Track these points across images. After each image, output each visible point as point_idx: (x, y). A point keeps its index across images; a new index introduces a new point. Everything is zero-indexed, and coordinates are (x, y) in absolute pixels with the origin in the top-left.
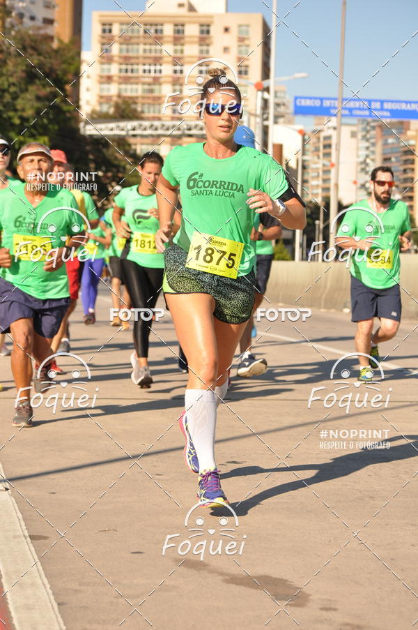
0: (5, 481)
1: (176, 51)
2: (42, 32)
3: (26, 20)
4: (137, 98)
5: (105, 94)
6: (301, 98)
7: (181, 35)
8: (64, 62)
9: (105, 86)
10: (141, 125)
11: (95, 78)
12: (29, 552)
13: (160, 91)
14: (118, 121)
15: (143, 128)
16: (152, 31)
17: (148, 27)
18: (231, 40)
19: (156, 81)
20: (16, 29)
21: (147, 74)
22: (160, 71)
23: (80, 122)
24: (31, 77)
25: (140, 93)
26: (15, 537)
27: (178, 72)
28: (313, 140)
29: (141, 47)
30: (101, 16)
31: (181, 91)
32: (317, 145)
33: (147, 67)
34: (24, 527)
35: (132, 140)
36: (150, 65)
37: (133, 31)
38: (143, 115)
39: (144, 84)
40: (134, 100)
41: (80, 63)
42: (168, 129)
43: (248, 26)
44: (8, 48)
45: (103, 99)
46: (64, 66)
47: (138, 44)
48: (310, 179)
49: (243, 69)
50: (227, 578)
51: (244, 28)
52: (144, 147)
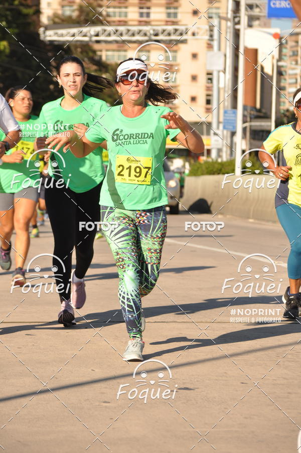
10: (105, 31)
14: (81, 26)
15: (107, 33)
23: (41, 27)
28: (291, 43)
32: (295, 49)
35: (96, 47)
40: (99, 3)
42: (133, 35)
48: (287, 86)
52: (110, 53)
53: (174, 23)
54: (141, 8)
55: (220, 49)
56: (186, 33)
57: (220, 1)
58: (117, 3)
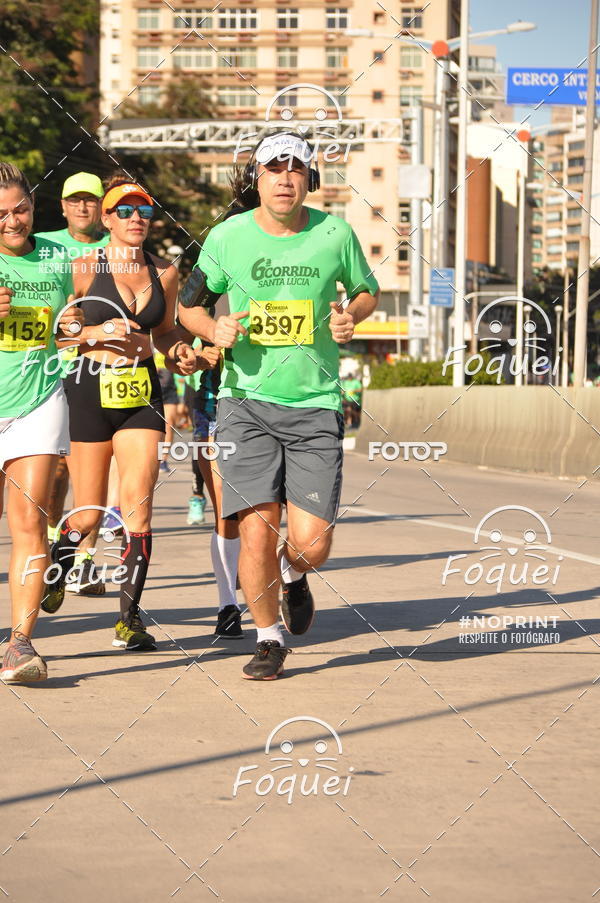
4: (210, 75)
5: (148, 68)
6: (522, 71)
8: (65, 9)
9: (148, 53)
10: (216, 129)
11: (127, 37)
13: (254, 60)
14: (172, 122)
15: (219, 134)
19: (246, 42)
21: (228, 30)
22: (254, 23)
23: (101, 124)
25: (214, 66)
27: (288, 23)
28: (550, 149)
31: (294, 61)
32: (557, 159)
33: (227, 15)
35: (200, 159)
36: (233, 11)
38: (221, 109)
39: (221, 48)
40: (204, 80)
41: (98, 9)
45: (144, 78)
46: (65, 17)
48: (544, 226)
49: (413, 15)
52: (223, 170)
54: (279, 88)
55: (422, 161)
56: (362, 132)
57: (421, 75)
58: (235, 81)
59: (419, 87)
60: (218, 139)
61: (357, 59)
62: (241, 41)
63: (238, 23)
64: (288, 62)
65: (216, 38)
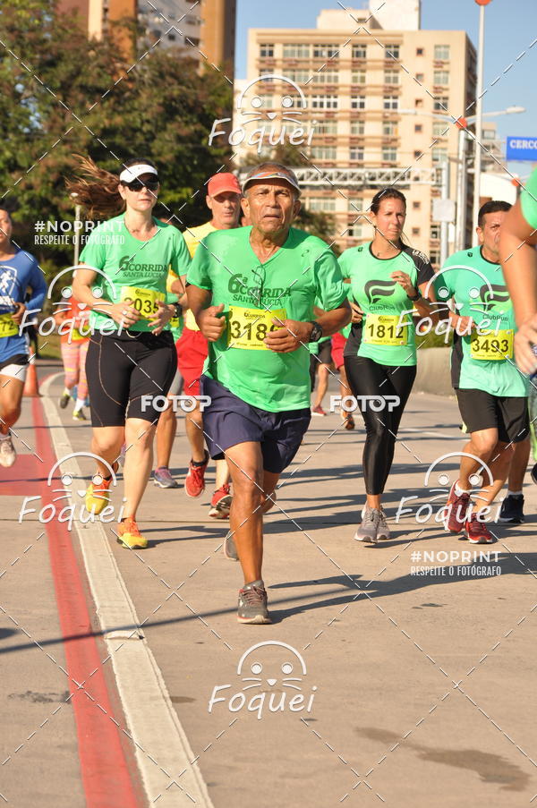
0: (138, 627)
1: (355, 79)
2: (184, 55)
3: (163, 39)
6: (516, 139)
7: (361, 59)
8: (212, 94)
10: (311, 174)
12: (170, 718)
13: (335, 129)
15: (313, 176)
16: (325, 54)
17: (319, 49)
18: (425, 65)
19: (330, 117)
20: (151, 51)
21: (318, 109)
22: (335, 105)
24: (170, 111)
26: (152, 699)
27: (358, 105)
29: (311, 74)
30: (259, 34)
31: (362, 130)
33: (318, 100)
34: (164, 686)
36: (322, 97)
37: (299, 53)
38: (313, 161)
39: (313, 121)
41: (232, 94)
42: (345, 179)
43: (447, 47)
44: (140, 76)
46: (212, 98)
47: (307, 70)
49: (441, 102)
50: (424, 752)
51: (442, 50)
52: (314, 201)
53: (393, 166)
54: (352, 148)
55: (449, 197)
56: (409, 177)
57: (446, 141)
58: (323, 143)
59: (445, 149)
60: (313, 180)
61: (404, 129)
62: (327, 117)
63: (325, 104)
64: (358, 130)
65: (310, 114)
